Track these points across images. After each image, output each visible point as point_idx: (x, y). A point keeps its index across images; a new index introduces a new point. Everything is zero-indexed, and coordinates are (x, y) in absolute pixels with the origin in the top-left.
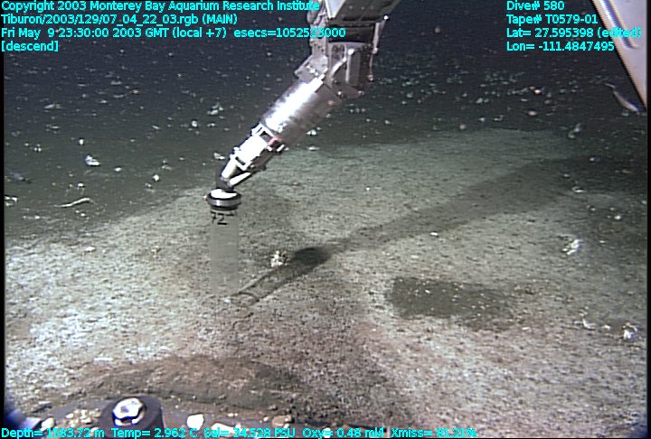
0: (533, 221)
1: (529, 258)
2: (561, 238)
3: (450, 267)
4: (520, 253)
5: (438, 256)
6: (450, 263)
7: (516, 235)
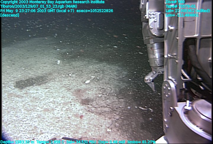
0: (49, 59)
1: (49, 67)
2: (56, 61)
3: (30, 75)
4: (47, 67)
5: (26, 73)
6: (30, 74)
7: (45, 63)
